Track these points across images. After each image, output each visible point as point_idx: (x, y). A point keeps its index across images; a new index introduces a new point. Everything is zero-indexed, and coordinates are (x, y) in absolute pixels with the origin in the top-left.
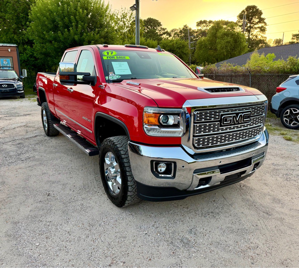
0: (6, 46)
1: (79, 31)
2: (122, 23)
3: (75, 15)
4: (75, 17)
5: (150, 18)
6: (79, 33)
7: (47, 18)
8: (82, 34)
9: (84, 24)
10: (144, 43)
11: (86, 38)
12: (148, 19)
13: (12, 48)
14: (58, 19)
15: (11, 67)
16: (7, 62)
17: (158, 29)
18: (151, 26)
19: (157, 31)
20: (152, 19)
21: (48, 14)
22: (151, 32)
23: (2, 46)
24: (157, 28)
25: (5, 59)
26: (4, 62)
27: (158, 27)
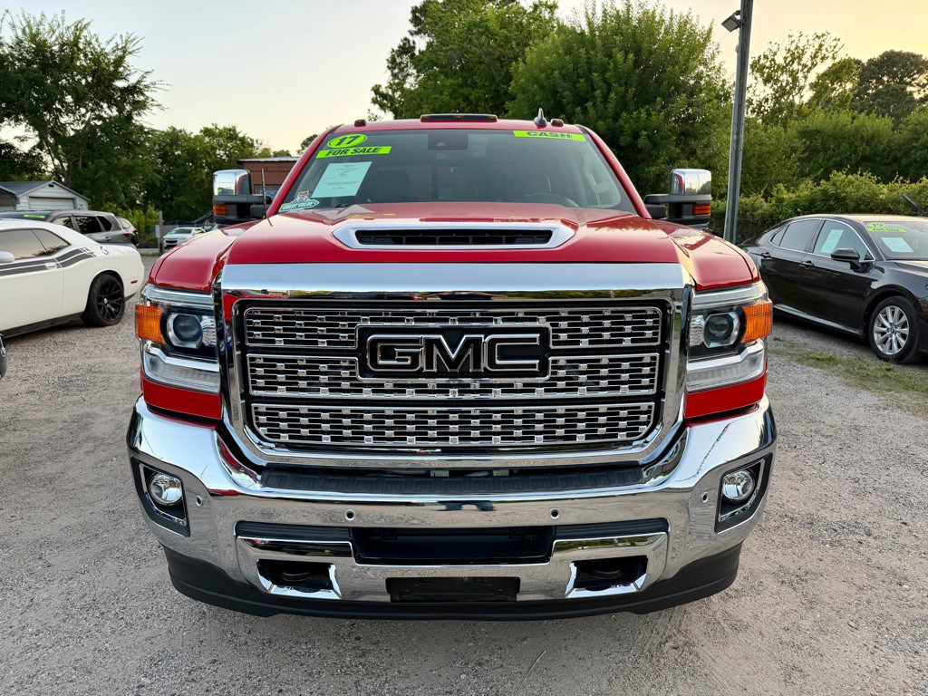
1: (610, 110)
2: (785, 78)
3: (604, 69)
4: (603, 73)
5: (892, 52)
6: (609, 115)
7: (542, 87)
8: (616, 117)
9: (626, 91)
10: (845, 126)
11: (627, 126)
12: (882, 57)
14: (561, 85)
17: (917, 82)
18: (894, 75)
19: (909, 89)
20: (899, 54)
21: (543, 75)
22: (888, 92)
24: (914, 80)
27: (916, 76)
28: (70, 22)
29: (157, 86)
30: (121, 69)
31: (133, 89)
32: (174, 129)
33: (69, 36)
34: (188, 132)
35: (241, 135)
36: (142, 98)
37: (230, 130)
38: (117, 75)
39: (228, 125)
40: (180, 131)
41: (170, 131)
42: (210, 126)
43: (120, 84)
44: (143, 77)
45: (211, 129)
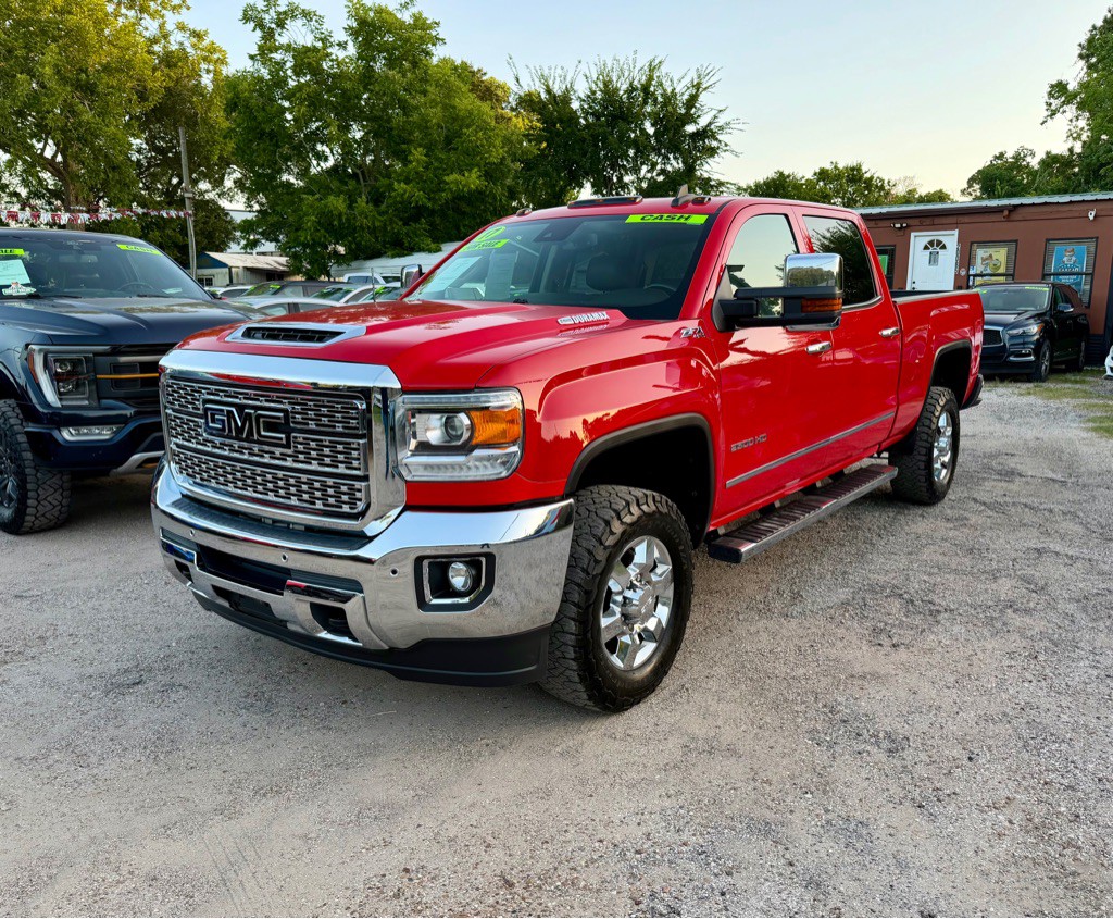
0: (1083, 201)
13: (1102, 206)
15: (1086, 274)
16: (1074, 258)
23: (1071, 202)
25: (1070, 248)
26: (1065, 259)
28: (643, 62)
29: (732, 126)
30: (693, 111)
31: (704, 134)
32: (781, 174)
33: (639, 79)
34: (799, 176)
35: (867, 175)
36: (714, 144)
37: (853, 169)
38: (689, 118)
39: (852, 162)
40: (789, 176)
41: (775, 176)
42: (828, 167)
43: (690, 128)
44: (715, 117)
45: (828, 170)
